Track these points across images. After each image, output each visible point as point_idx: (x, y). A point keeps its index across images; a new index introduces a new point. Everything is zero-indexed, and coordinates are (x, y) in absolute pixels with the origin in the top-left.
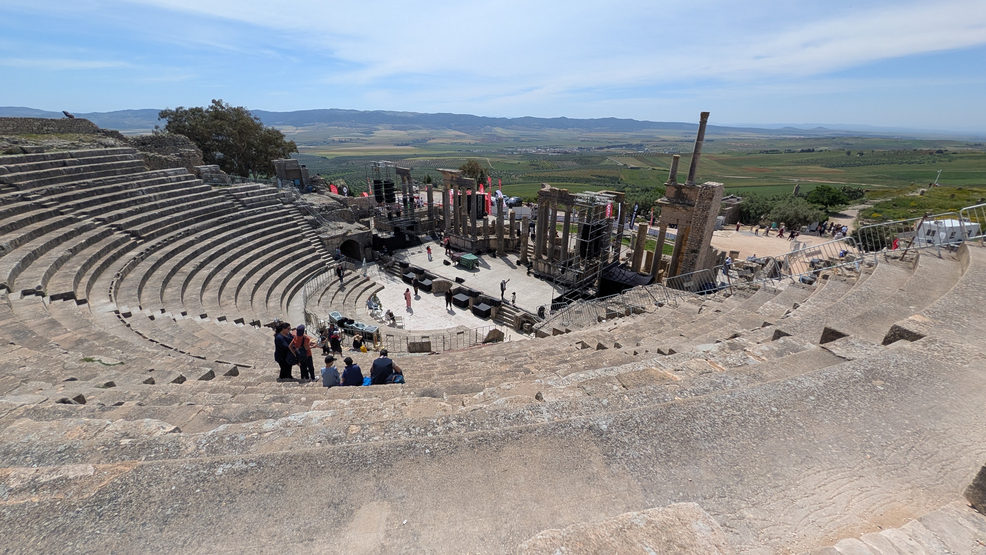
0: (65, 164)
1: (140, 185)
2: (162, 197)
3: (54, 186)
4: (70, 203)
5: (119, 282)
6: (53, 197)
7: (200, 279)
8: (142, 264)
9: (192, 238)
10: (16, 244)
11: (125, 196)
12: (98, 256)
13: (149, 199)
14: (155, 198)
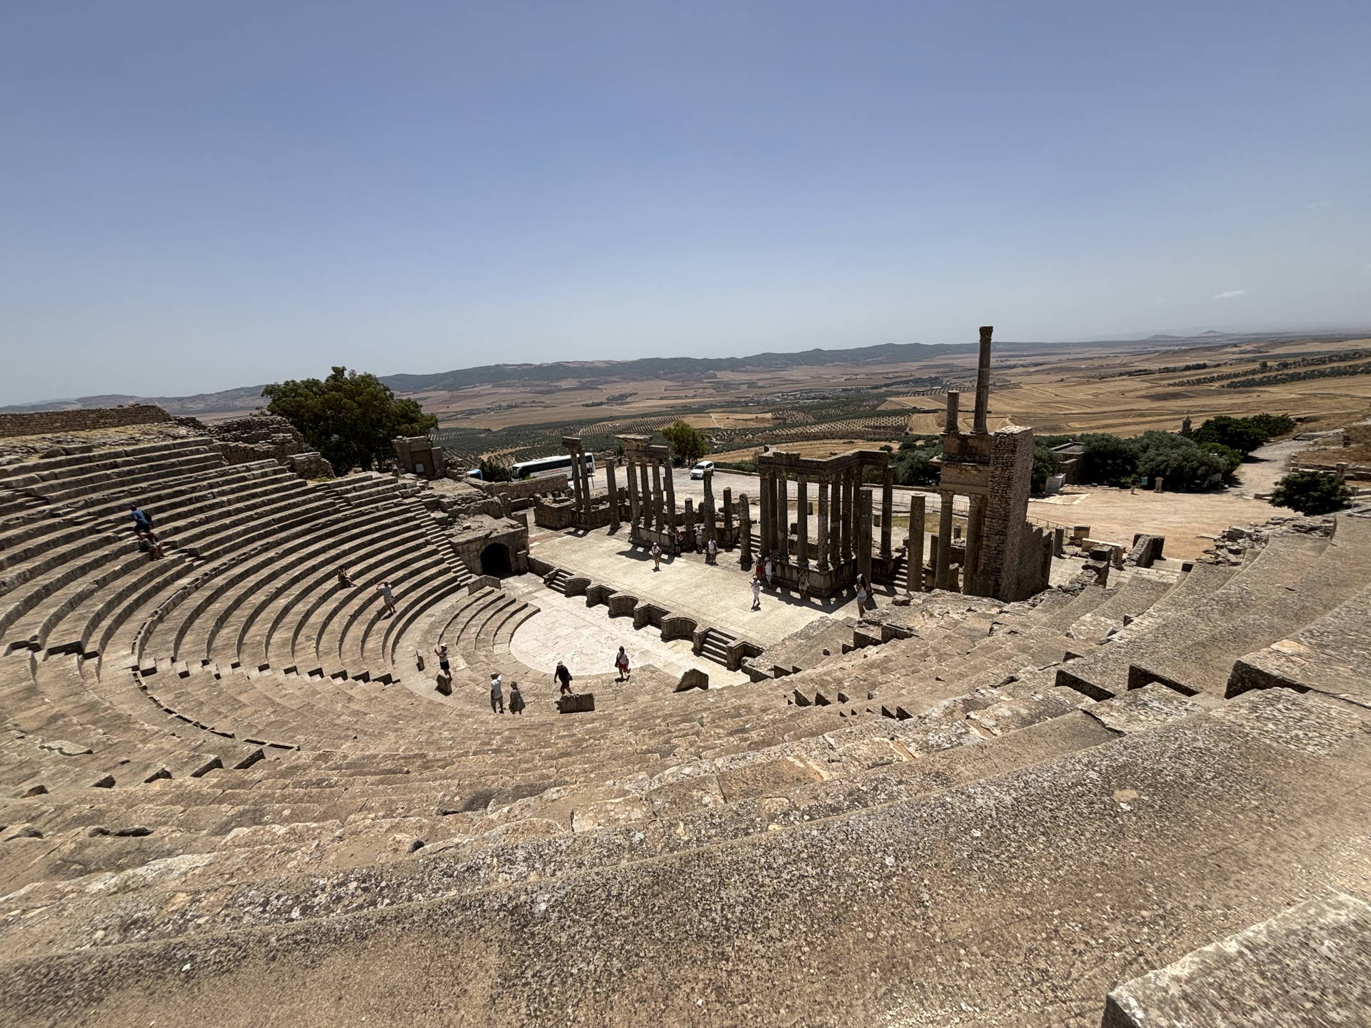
0: (116, 466)
1: (211, 486)
2: (239, 500)
3: (94, 496)
4: (112, 517)
5: (154, 624)
6: (91, 510)
7: (272, 612)
8: (195, 595)
9: (271, 554)
10: (25, 578)
11: (190, 501)
12: (135, 587)
13: (221, 505)
14: (230, 502)
